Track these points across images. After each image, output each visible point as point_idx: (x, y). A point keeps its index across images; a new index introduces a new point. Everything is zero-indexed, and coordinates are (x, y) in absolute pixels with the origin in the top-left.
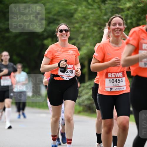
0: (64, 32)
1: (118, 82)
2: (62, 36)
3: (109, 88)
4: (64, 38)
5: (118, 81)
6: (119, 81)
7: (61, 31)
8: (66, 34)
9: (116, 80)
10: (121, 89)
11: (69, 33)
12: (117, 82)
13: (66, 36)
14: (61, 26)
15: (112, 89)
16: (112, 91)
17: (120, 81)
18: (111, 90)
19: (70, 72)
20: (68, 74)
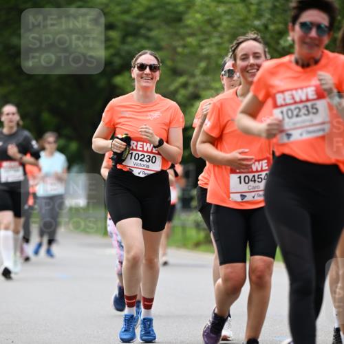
0: (148, 70)
1: (258, 182)
2: (142, 78)
4: (144, 84)
5: (258, 178)
6: (260, 180)
7: (142, 67)
8: (150, 76)
9: (254, 176)
11: (157, 74)
12: (256, 182)
13: (152, 79)
14: (143, 57)
15: (245, 196)
16: (244, 200)
17: (261, 178)
19: (149, 159)
20: (145, 163)
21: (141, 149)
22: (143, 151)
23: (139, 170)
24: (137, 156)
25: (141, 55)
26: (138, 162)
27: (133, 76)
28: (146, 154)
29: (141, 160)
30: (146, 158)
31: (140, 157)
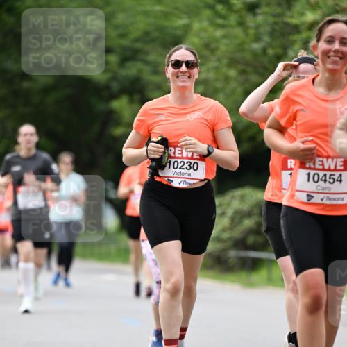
0: (184, 68)
1: (330, 182)
2: (178, 77)
3: (306, 194)
4: (181, 84)
5: (330, 178)
6: (332, 181)
7: (177, 64)
8: (187, 74)
9: (325, 175)
10: (334, 199)
11: (195, 71)
12: (327, 182)
13: (189, 77)
14: (178, 53)
15: (313, 197)
16: (311, 201)
17: (334, 179)
18: (309, 200)
19: (190, 166)
20: (185, 171)
21: (180, 156)
22: (182, 158)
23: (180, 180)
24: (176, 163)
25: (175, 51)
26: (178, 170)
27: (167, 76)
28: (186, 161)
29: (180, 168)
30: (186, 165)
31: (180, 165)
